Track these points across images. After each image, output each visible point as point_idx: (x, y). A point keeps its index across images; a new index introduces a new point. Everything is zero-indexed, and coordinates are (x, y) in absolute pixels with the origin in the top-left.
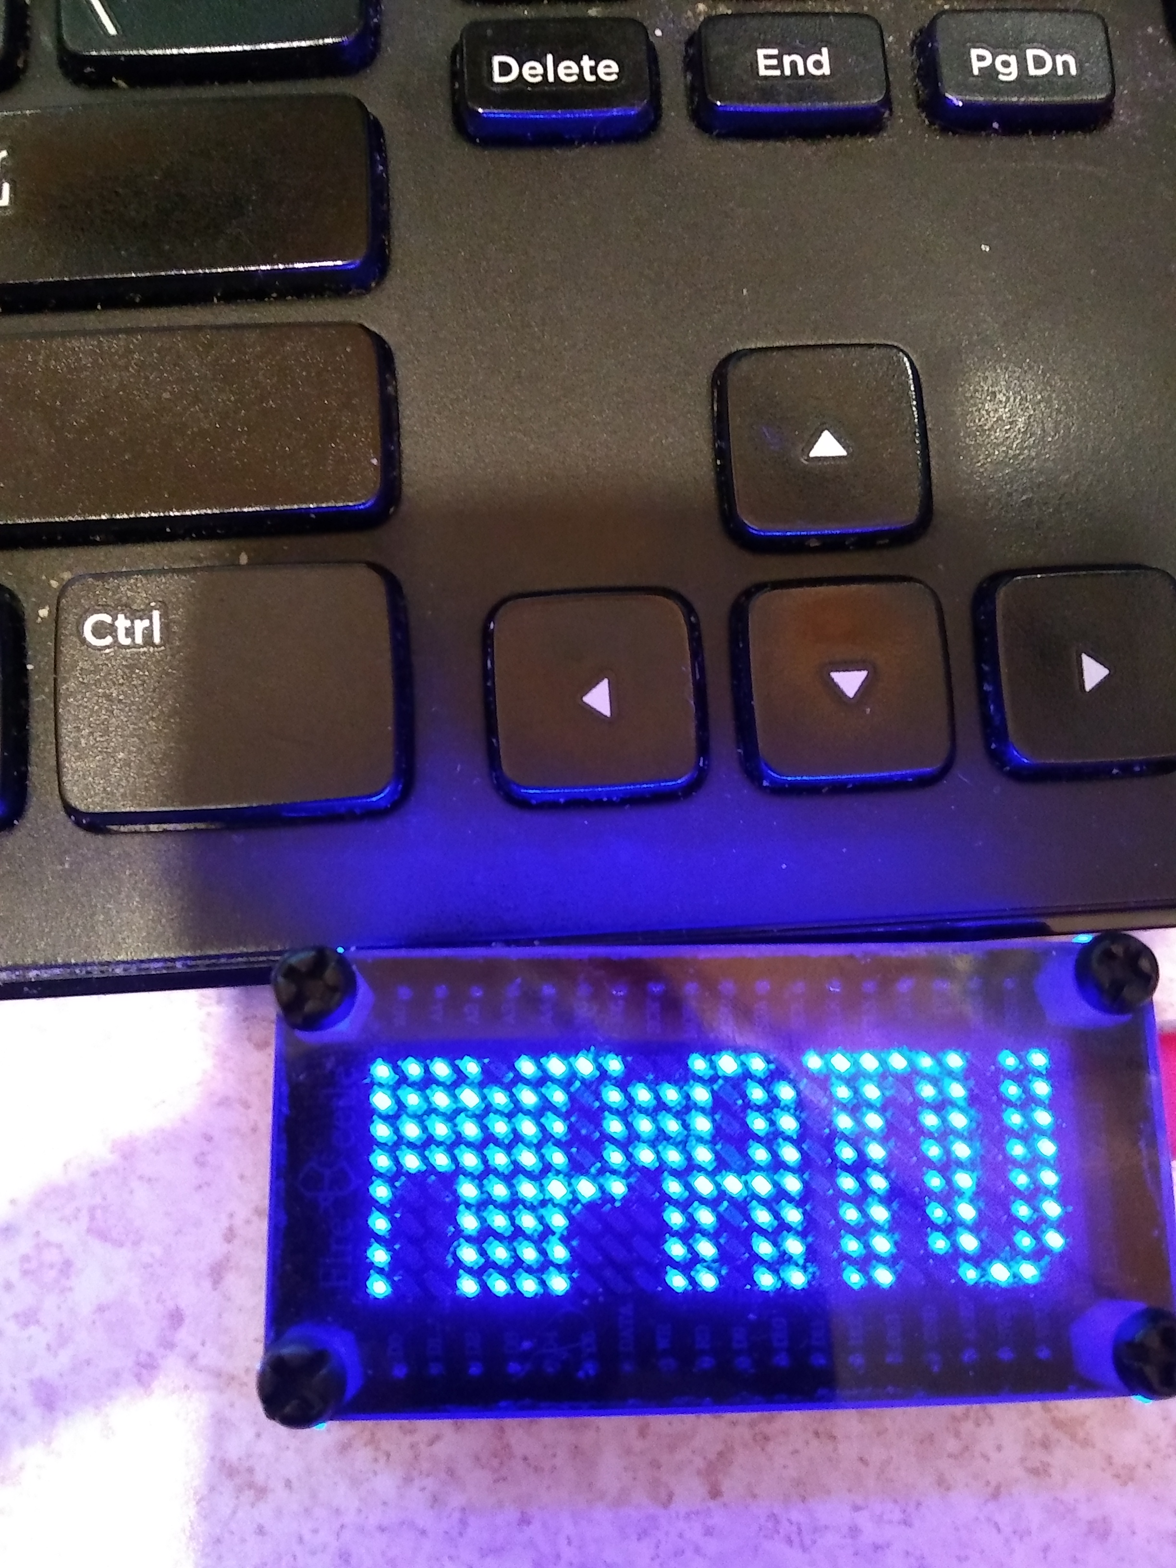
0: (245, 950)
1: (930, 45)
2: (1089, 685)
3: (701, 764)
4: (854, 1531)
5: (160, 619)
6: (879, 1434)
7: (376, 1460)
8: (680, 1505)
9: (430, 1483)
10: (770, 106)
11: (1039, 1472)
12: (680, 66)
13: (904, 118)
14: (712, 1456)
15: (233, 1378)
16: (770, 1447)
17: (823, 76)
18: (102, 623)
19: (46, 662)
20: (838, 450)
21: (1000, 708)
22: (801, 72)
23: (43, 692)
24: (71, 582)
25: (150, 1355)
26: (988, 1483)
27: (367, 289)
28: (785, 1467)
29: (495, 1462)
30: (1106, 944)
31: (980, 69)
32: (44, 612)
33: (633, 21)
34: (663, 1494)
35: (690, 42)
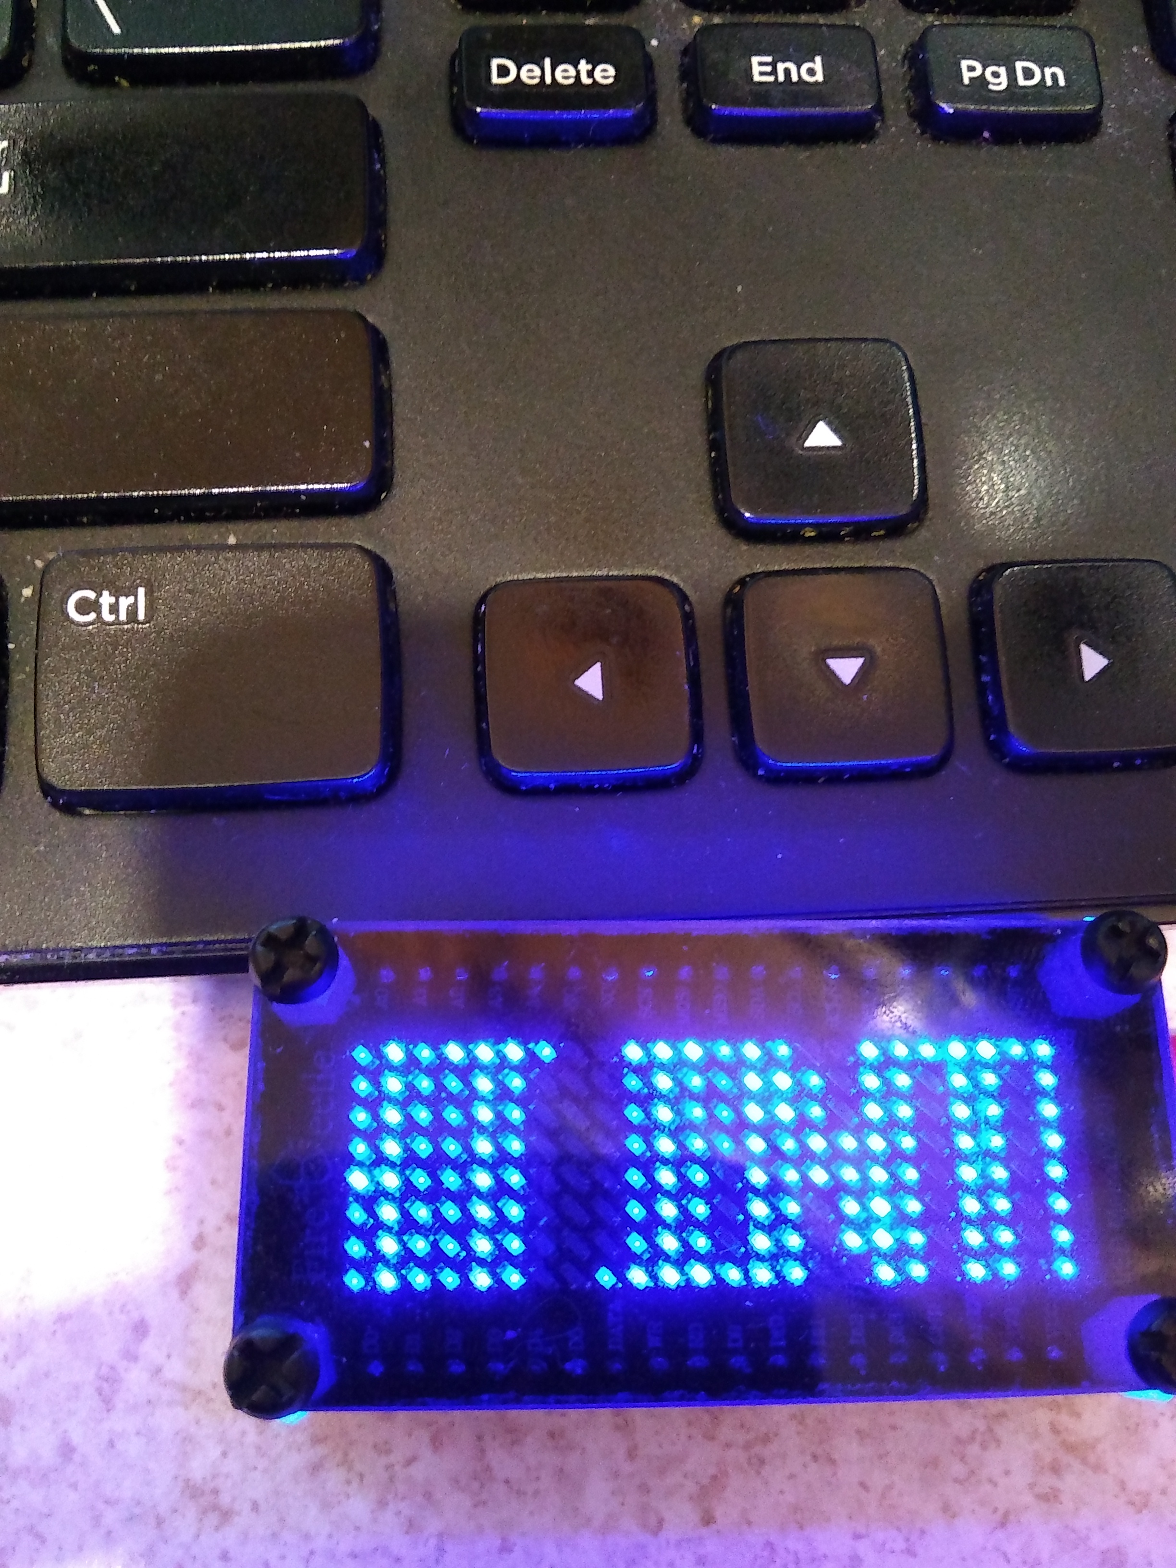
0: (223, 937)
1: (921, 56)
2: (1088, 674)
3: (695, 751)
5: (146, 597)
6: (880, 1457)
7: (349, 1482)
8: (671, 1532)
10: (764, 111)
11: (1050, 1497)
12: (676, 75)
13: (896, 127)
14: (705, 1481)
15: (200, 1393)
16: (766, 1470)
17: (816, 83)
18: (87, 599)
19: (27, 641)
20: (833, 440)
21: (999, 697)
22: (795, 78)
23: (23, 672)
25: (112, 1368)
26: (995, 1510)
27: (363, 282)
28: (782, 1492)
29: (476, 1485)
30: (1112, 920)
31: (971, 79)
32: (27, 592)
33: (629, 29)
34: (653, 1521)
35: (685, 52)
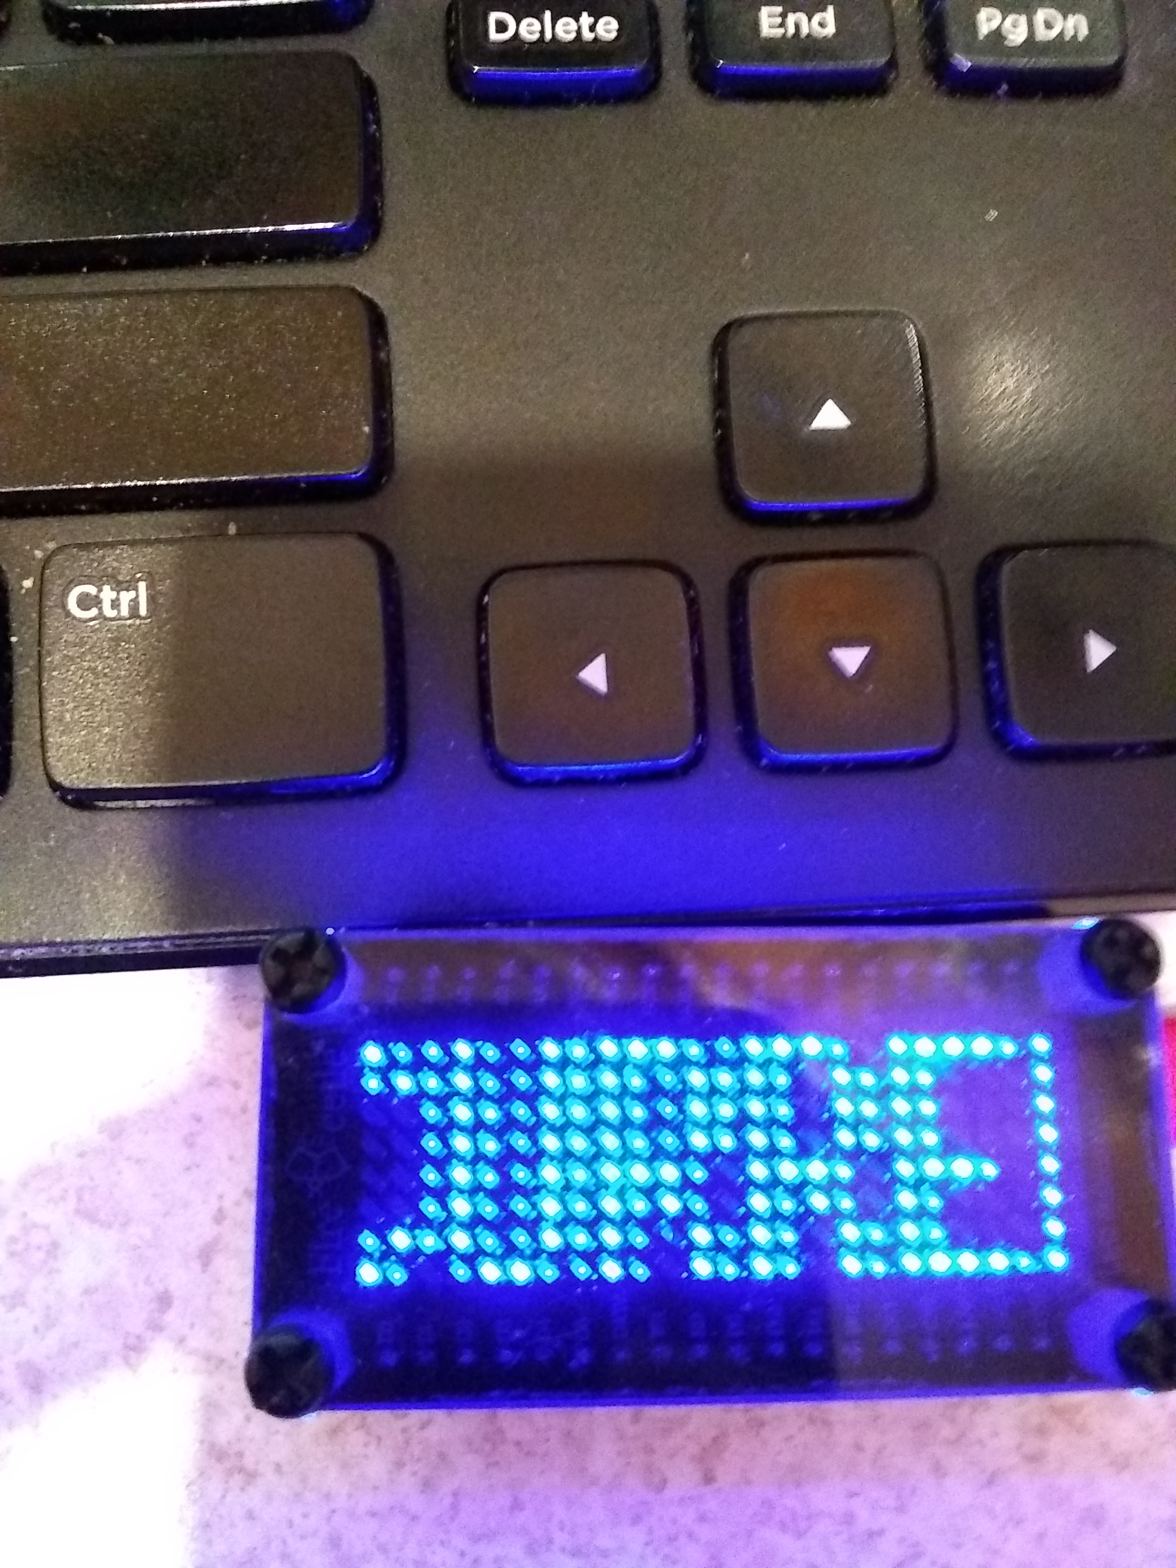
0: (234, 929)
2: (1093, 665)
4: (849, 1519)
5: (147, 590)
6: (874, 1420)
7: (366, 1445)
10: (774, 67)
12: (682, 24)
13: (911, 80)
15: (222, 1361)
16: (765, 1433)
18: (88, 595)
19: (30, 635)
20: (843, 422)
21: (1004, 686)
22: (805, 31)
24: (54, 552)
25: (139, 1337)
27: (360, 252)
32: (28, 583)
34: (657, 1480)
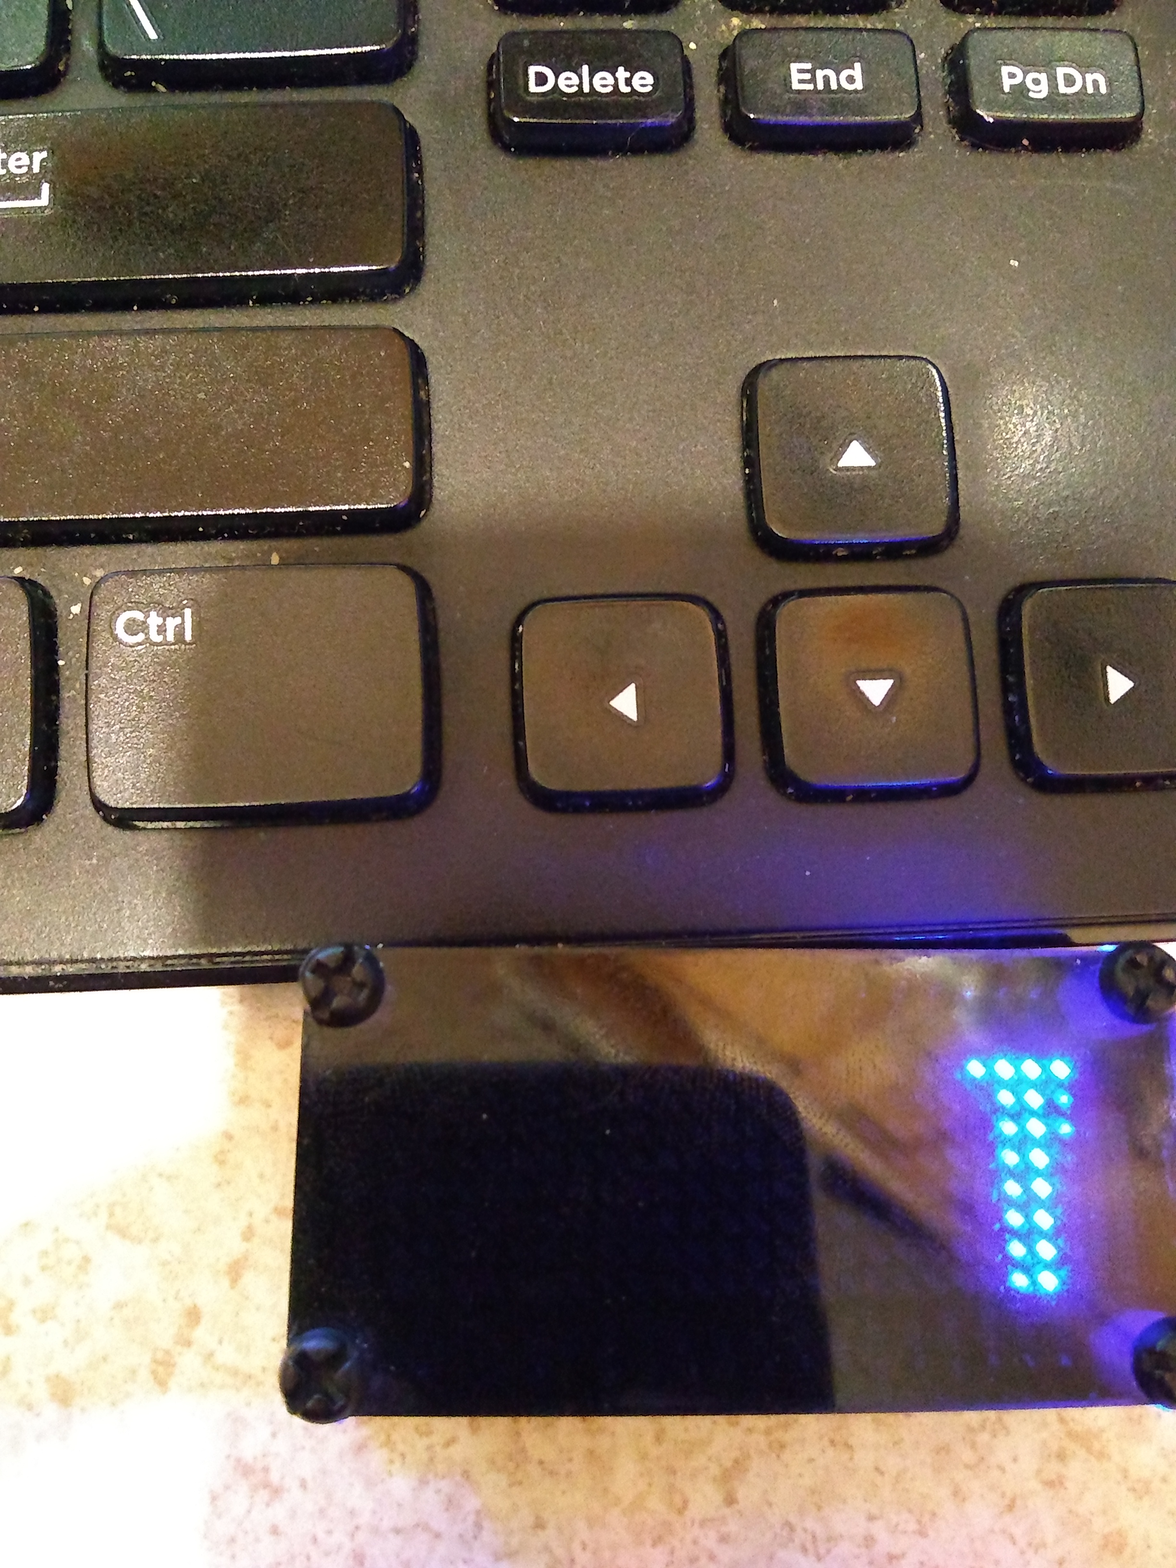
0: (270, 948)
1: (961, 62)
2: (1114, 697)
3: (727, 770)
4: (869, 1541)
5: (192, 617)
6: (895, 1443)
7: (391, 1461)
8: (695, 1511)
9: (445, 1486)
10: (803, 119)
11: (1054, 1484)
12: (714, 79)
13: (936, 134)
14: (729, 1464)
15: (250, 1377)
16: (786, 1456)
17: (856, 91)
18: (134, 620)
19: (77, 658)
20: (867, 461)
21: (1025, 719)
22: (834, 86)
23: (74, 689)
24: (103, 579)
25: (167, 1352)
26: (1003, 1495)
27: (401, 295)
28: (800, 1475)
29: (511, 1466)
30: (1129, 953)
31: (1011, 86)
32: (76, 609)
33: (669, 33)
34: (678, 1500)
35: (723, 56)
